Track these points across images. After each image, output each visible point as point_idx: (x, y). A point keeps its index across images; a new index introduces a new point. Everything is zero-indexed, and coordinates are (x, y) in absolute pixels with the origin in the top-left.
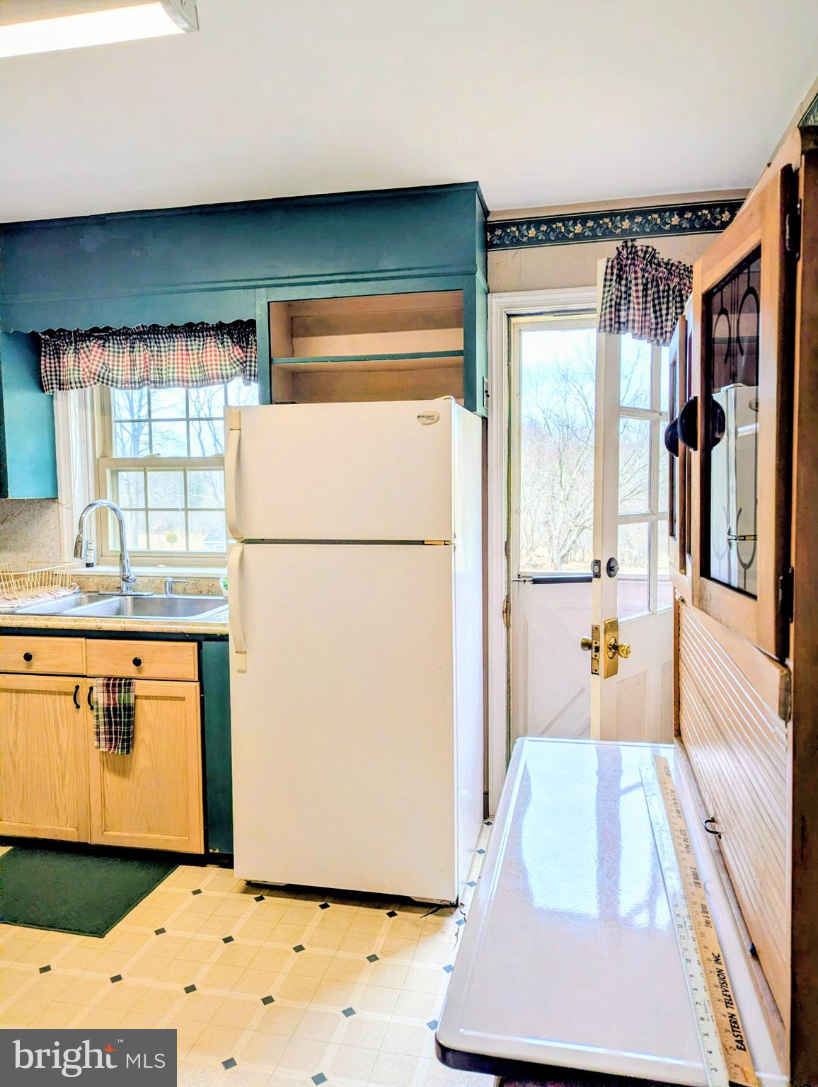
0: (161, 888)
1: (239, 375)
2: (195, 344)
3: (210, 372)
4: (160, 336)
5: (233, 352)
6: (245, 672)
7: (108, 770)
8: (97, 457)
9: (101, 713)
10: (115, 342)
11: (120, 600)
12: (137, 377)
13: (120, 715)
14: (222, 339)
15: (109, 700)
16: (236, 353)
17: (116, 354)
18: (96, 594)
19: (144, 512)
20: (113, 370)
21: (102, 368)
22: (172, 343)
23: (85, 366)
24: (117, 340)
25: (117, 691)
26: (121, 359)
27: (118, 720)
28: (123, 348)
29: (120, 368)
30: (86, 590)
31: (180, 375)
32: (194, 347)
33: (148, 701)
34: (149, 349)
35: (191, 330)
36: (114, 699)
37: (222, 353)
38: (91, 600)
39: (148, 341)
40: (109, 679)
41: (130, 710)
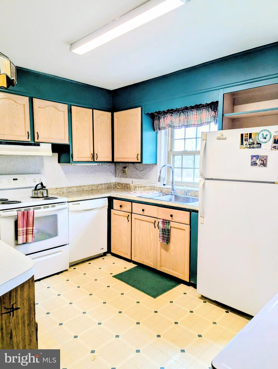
0: (174, 289)
1: (213, 122)
2: (199, 112)
3: (203, 121)
4: (188, 110)
5: (211, 113)
6: (203, 224)
7: (162, 248)
8: (169, 151)
9: (161, 230)
10: (175, 114)
11: (171, 196)
12: (181, 124)
13: (166, 232)
14: (208, 109)
15: (163, 226)
16: (212, 114)
17: (175, 118)
18: (165, 194)
19: (181, 169)
20: (174, 123)
21: (170, 122)
22: (192, 112)
23: (166, 122)
24: (175, 113)
25: (166, 224)
26: (176, 119)
27: (165, 233)
28: (177, 115)
29: (176, 122)
30: (163, 192)
31: (194, 123)
32: (199, 113)
33: (174, 229)
34: (185, 115)
35: (198, 107)
36: (165, 226)
37: (208, 114)
38: (163, 195)
39: (185, 112)
40: (164, 220)
41: (169, 231)
